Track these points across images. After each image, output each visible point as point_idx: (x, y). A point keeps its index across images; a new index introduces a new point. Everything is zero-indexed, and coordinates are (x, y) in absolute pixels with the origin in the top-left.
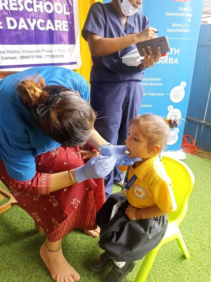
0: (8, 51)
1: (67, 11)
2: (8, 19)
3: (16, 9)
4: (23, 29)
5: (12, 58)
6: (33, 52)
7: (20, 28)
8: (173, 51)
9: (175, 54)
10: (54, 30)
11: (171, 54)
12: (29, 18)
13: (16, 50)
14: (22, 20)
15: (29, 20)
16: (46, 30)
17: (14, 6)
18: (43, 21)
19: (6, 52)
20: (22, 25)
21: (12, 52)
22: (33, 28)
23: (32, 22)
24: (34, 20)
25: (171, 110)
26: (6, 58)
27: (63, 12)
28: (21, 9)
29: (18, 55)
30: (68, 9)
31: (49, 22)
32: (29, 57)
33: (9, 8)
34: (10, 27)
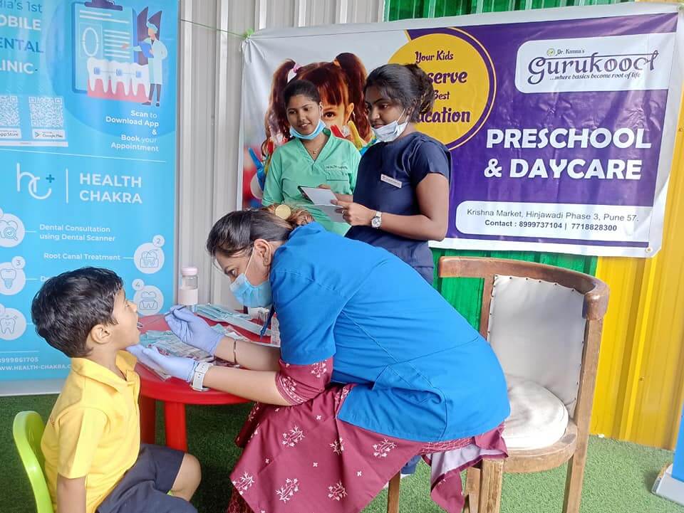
0: (500, 212)
1: (644, 142)
2: (514, 162)
3: (534, 145)
4: (538, 177)
5: (504, 224)
6: (548, 216)
7: (532, 175)
8: (129, 181)
9: (133, 186)
10: (603, 177)
11: (126, 185)
12: (553, 159)
13: (514, 211)
14: (539, 162)
15: (553, 163)
16: (586, 177)
17: (530, 142)
18: (582, 162)
19: (495, 213)
20: (539, 169)
21: (506, 214)
22: (557, 175)
23: (558, 164)
24: (564, 162)
26: (492, 224)
27: (634, 144)
28: (541, 146)
29: (517, 220)
30: (648, 138)
31: (596, 163)
32: (537, 224)
33: (521, 145)
34: (513, 174)
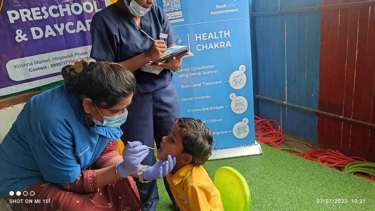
0: (36, 62)
1: (98, 8)
2: (33, 30)
3: (41, 18)
4: (51, 36)
5: (42, 68)
6: (65, 57)
7: (47, 36)
8: (223, 34)
9: (225, 36)
10: (86, 30)
11: (221, 37)
12: (55, 24)
13: (45, 59)
14: (48, 27)
15: (56, 26)
16: (77, 32)
17: (38, 16)
18: (72, 24)
19: (33, 63)
20: (49, 32)
21: (41, 62)
22: (61, 33)
23: (60, 27)
24: (62, 25)
25: (234, 98)
26: (35, 70)
27: (94, 10)
28: (46, 17)
29: (48, 64)
30: (99, 6)
31: (79, 23)
32: (61, 64)
33: (33, 19)
34: (35, 37)
